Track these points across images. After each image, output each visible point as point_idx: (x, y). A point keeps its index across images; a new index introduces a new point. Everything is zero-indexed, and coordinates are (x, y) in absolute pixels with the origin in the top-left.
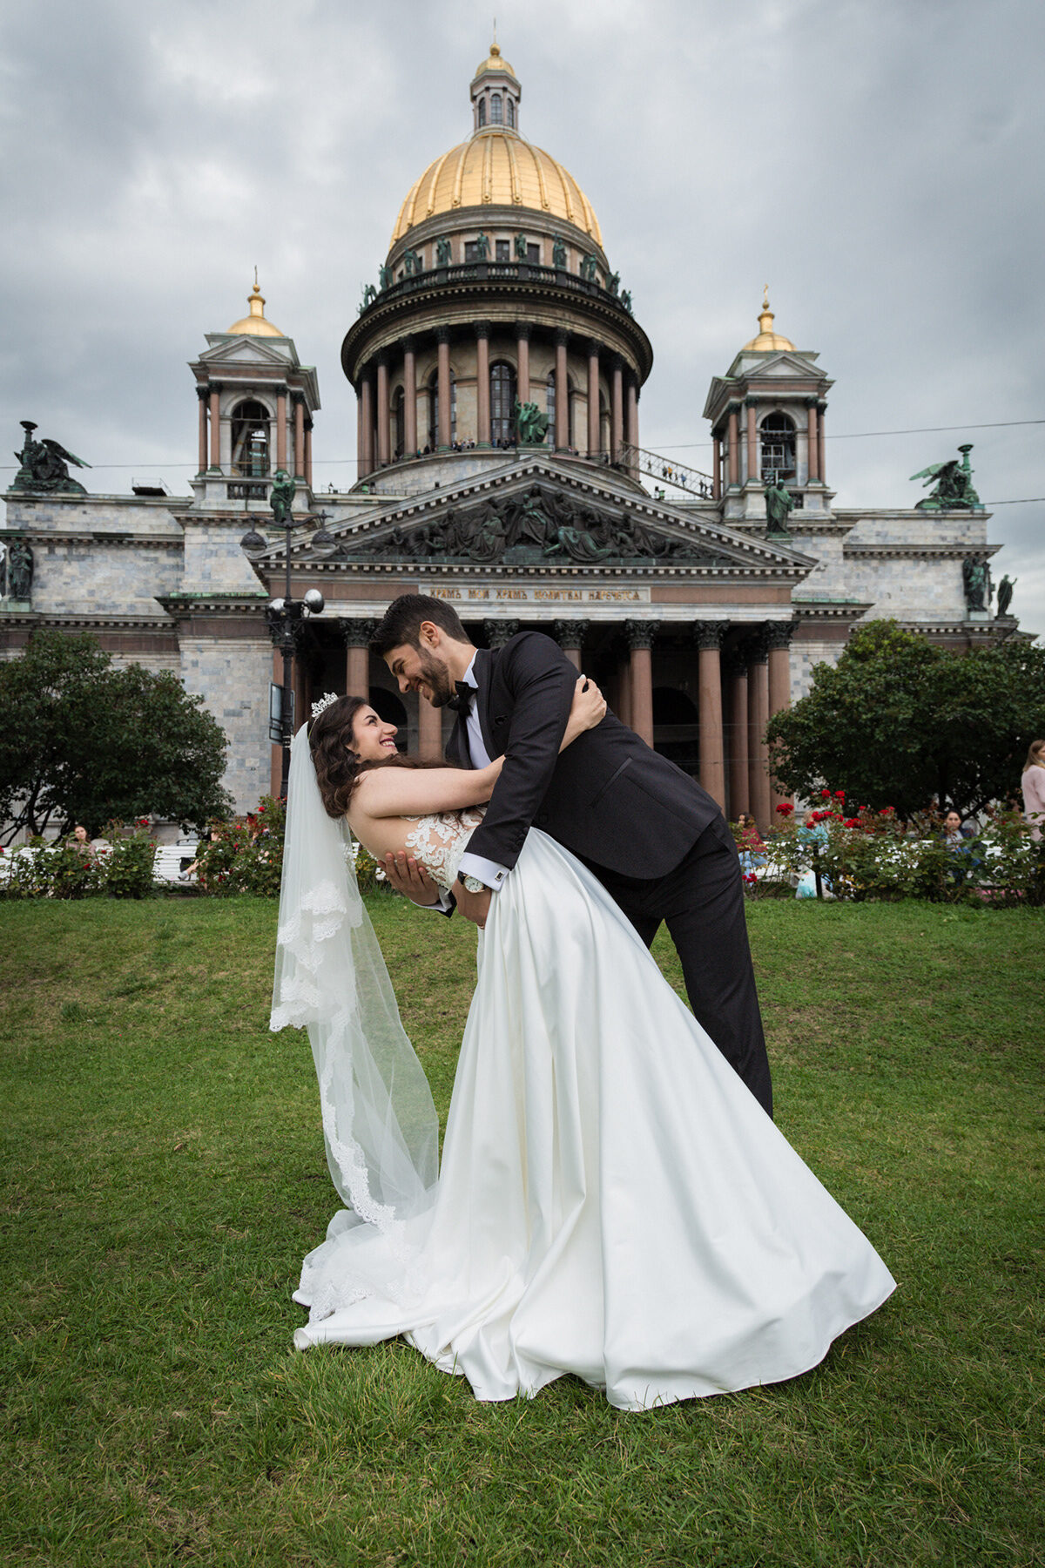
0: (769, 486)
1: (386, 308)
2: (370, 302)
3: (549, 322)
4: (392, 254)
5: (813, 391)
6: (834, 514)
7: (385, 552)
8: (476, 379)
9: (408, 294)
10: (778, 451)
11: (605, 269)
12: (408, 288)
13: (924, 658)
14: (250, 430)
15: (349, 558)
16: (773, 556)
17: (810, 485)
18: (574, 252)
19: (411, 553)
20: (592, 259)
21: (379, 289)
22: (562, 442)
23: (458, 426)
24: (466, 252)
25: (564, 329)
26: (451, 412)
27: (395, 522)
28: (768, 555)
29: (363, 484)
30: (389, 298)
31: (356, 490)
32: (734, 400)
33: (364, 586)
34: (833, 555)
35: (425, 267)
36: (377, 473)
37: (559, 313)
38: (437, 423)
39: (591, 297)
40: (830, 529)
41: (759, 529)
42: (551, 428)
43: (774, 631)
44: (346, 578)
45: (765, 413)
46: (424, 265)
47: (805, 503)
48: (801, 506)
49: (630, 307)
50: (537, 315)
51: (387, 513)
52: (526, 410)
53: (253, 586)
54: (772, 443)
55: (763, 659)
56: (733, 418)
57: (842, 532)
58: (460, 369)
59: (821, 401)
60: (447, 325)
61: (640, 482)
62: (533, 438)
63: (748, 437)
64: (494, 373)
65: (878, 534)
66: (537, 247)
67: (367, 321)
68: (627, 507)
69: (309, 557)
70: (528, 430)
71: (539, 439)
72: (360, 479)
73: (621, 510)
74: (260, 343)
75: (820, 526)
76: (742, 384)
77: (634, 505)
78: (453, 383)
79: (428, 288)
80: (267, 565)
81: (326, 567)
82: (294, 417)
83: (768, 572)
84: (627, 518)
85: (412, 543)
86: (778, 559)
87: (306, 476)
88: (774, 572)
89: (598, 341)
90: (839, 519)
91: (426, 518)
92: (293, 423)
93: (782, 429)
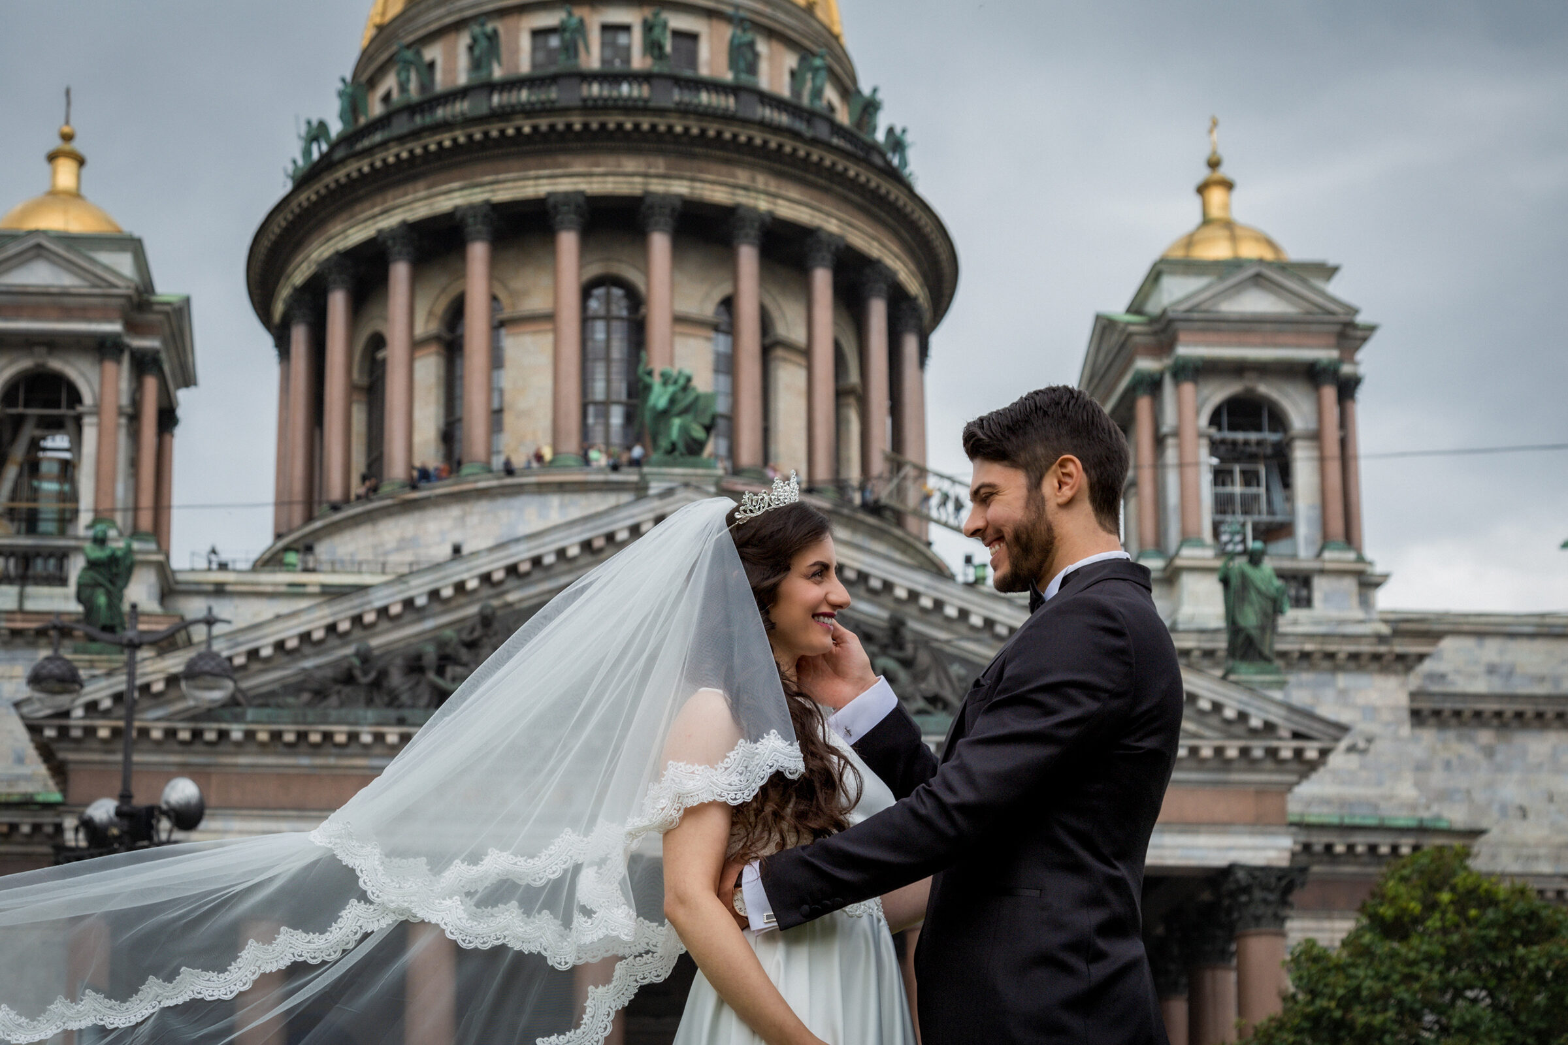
0: (1232, 556)
1: (352, 168)
2: (316, 155)
3: (719, 195)
4: (366, 56)
5: (1327, 347)
6: (1386, 621)
7: (333, 700)
8: (549, 318)
9: (401, 139)
10: (1250, 478)
11: (848, 83)
12: (401, 126)
13: (1525, 932)
14: (38, 433)
15: (250, 714)
16: (1243, 717)
17: (1327, 555)
18: (778, 47)
19: (393, 701)
20: (818, 62)
21: (336, 128)
22: (748, 454)
23: (508, 419)
24: (534, 49)
25: (754, 210)
26: (493, 389)
27: (358, 633)
28: (1229, 713)
29: (287, 549)
30: (359, 147)
31: (271, 561)
32: (1145, 364)
33: (283, 777)
34: (1386, 716)
35: (440, 82)
36: (318, 524)
37: (742, 176)
38: (458, 415)
39: (814, 142)
40: (1376, 657)
41: (1209, 654)
42: (722, 424)
43: (1247, 890)
44: (242, 760)
45: (1218, 393)
46: (439, 76)
47: (1317, 596)
48: (1306, 602)
49: (903, 162)
50: (693, 179)
51: (341, 613)
52: (665, 383)
53: (28, 778)
54: (1237, 460)
55: (1223, 956)
56: (1144, 405)
57: (1405, 663)
58: (515, 295)
59: (1346, 369)
60: (487, 202)
61: (929, 544)
62: (681, 446)
63: (1180, 447)
64: (594, 304)
65: (1492, 670)
66: (693, 37)
67: (308, 195)
68: (898, 600)
69: (160, 713)
70: (669, 427)
71: (694, 448)
72: (278, 536)
73: (882, 606)
74: (69, 248)
75: (1352, 648)
76: (1164, 330)
77: (914, 596)
78: (499, 325)
79: (446, 125)
80: (63, 732)
81: (197, 734)
82: (136, 403)
83: (1232, 753)
84: (896, 627)
85: (396, 679)
86: (1255, 722)
87: (159, 532)
88: (1245, 752)
89: (831, 234)
90: (1397, 633)
91: (429, 624)
92: (134, 418)
93: (1258, 428)
